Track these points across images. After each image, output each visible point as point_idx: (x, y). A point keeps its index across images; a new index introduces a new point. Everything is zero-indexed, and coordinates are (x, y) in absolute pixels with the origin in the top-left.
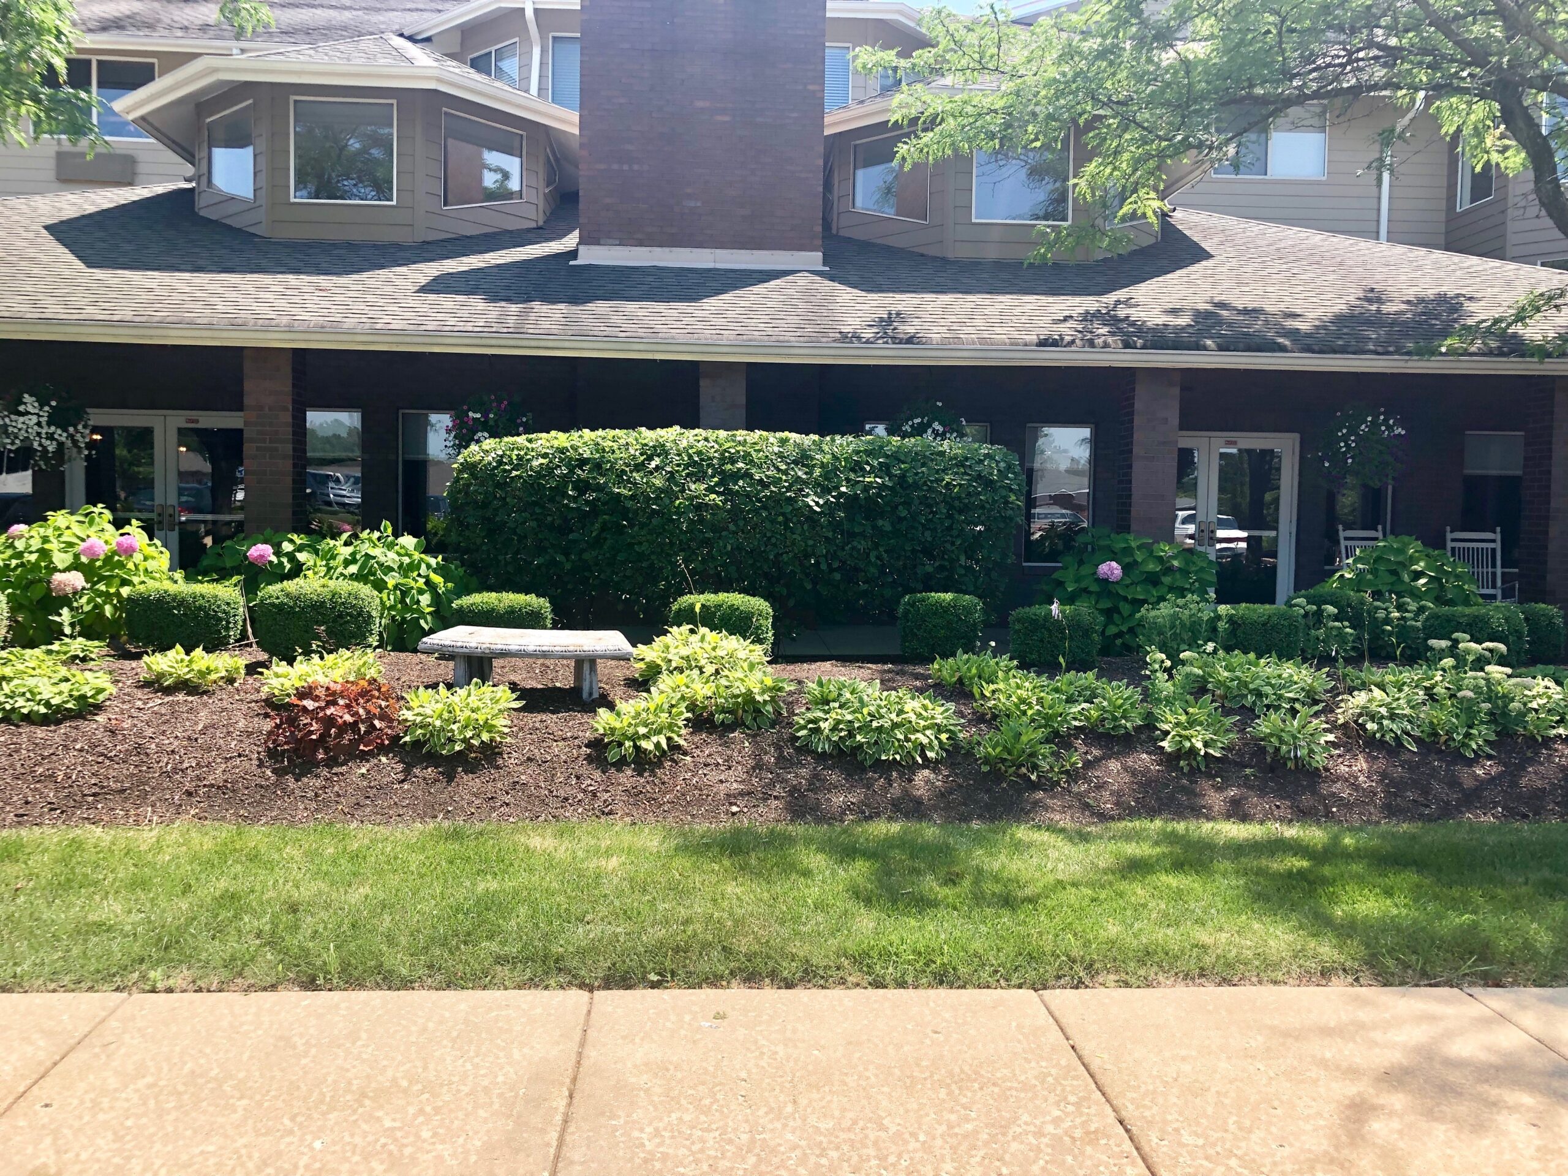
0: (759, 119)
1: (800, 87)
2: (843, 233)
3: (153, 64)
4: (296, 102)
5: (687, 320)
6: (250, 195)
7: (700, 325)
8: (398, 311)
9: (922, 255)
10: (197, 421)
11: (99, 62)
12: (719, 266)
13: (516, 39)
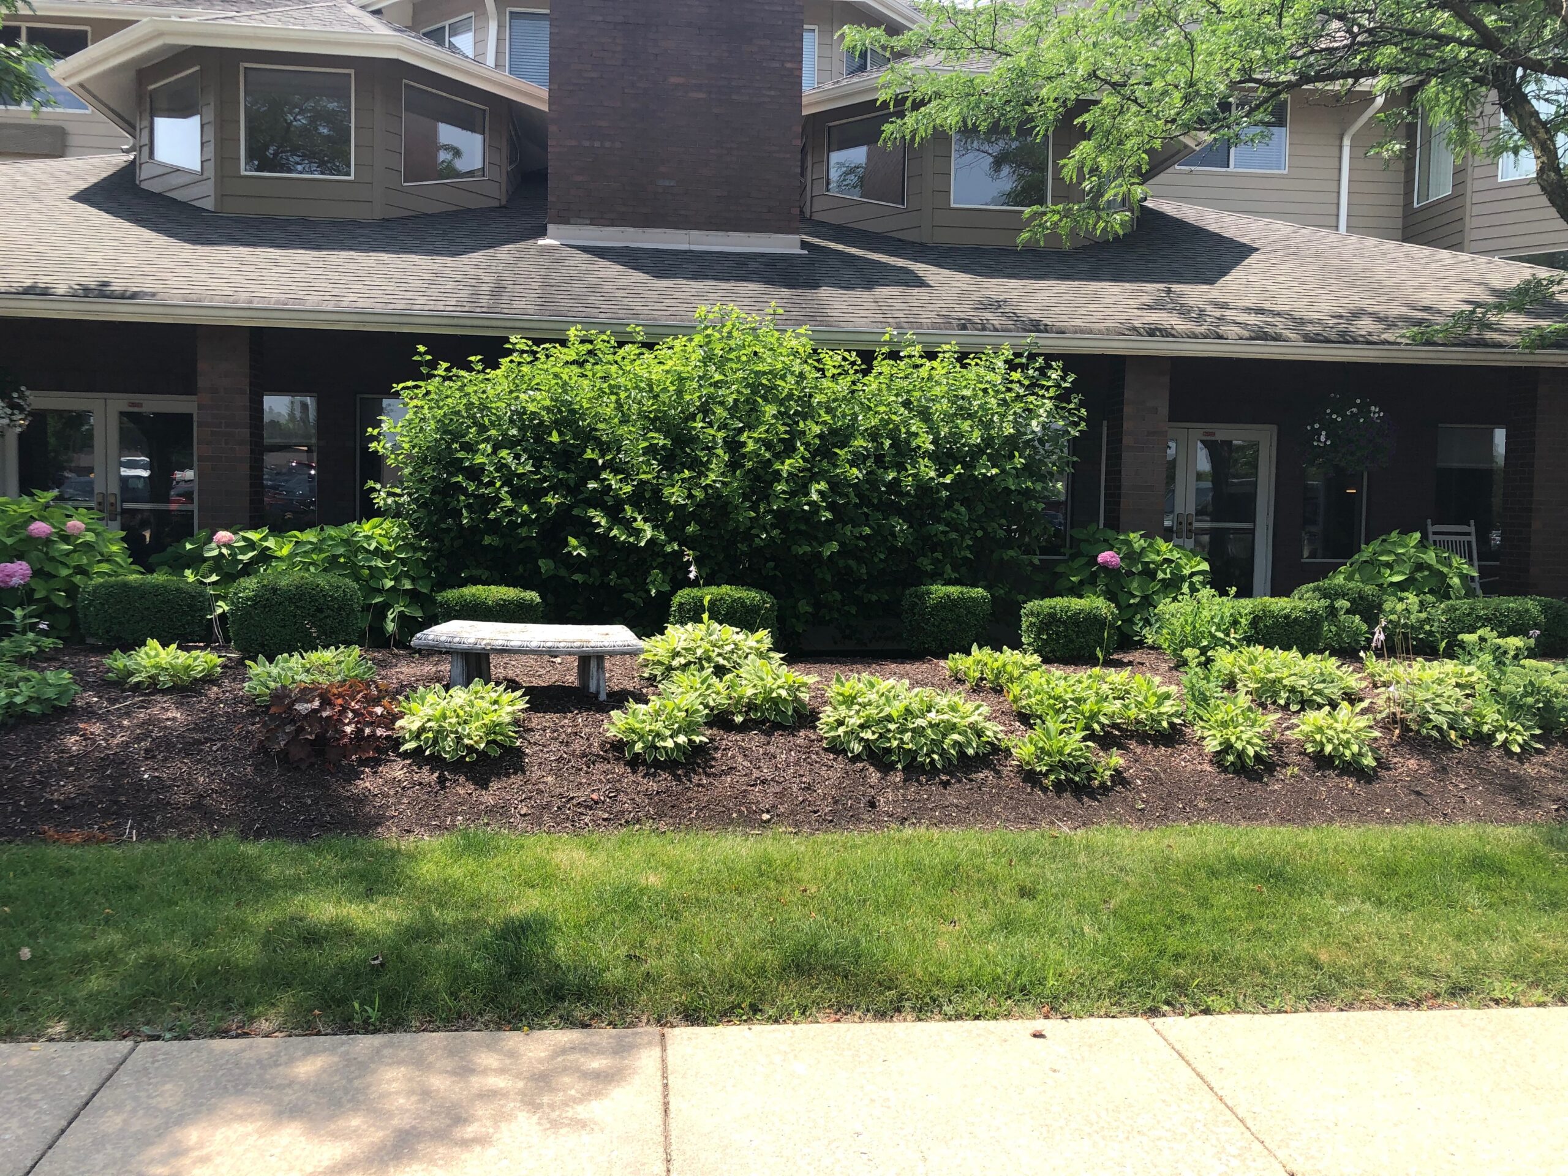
0: (734, 97)
1: (777, 65)
2: (816, 217)
3: (86, 32)
4: (246, 68)
5: (668, 302)
6: (197, 167)
7: (682, 307)
8: (365, 289)
9: (900, 240)
10: (140, 405)
11: (28, 28)
12: (694, 247)
13: (472, 14)
